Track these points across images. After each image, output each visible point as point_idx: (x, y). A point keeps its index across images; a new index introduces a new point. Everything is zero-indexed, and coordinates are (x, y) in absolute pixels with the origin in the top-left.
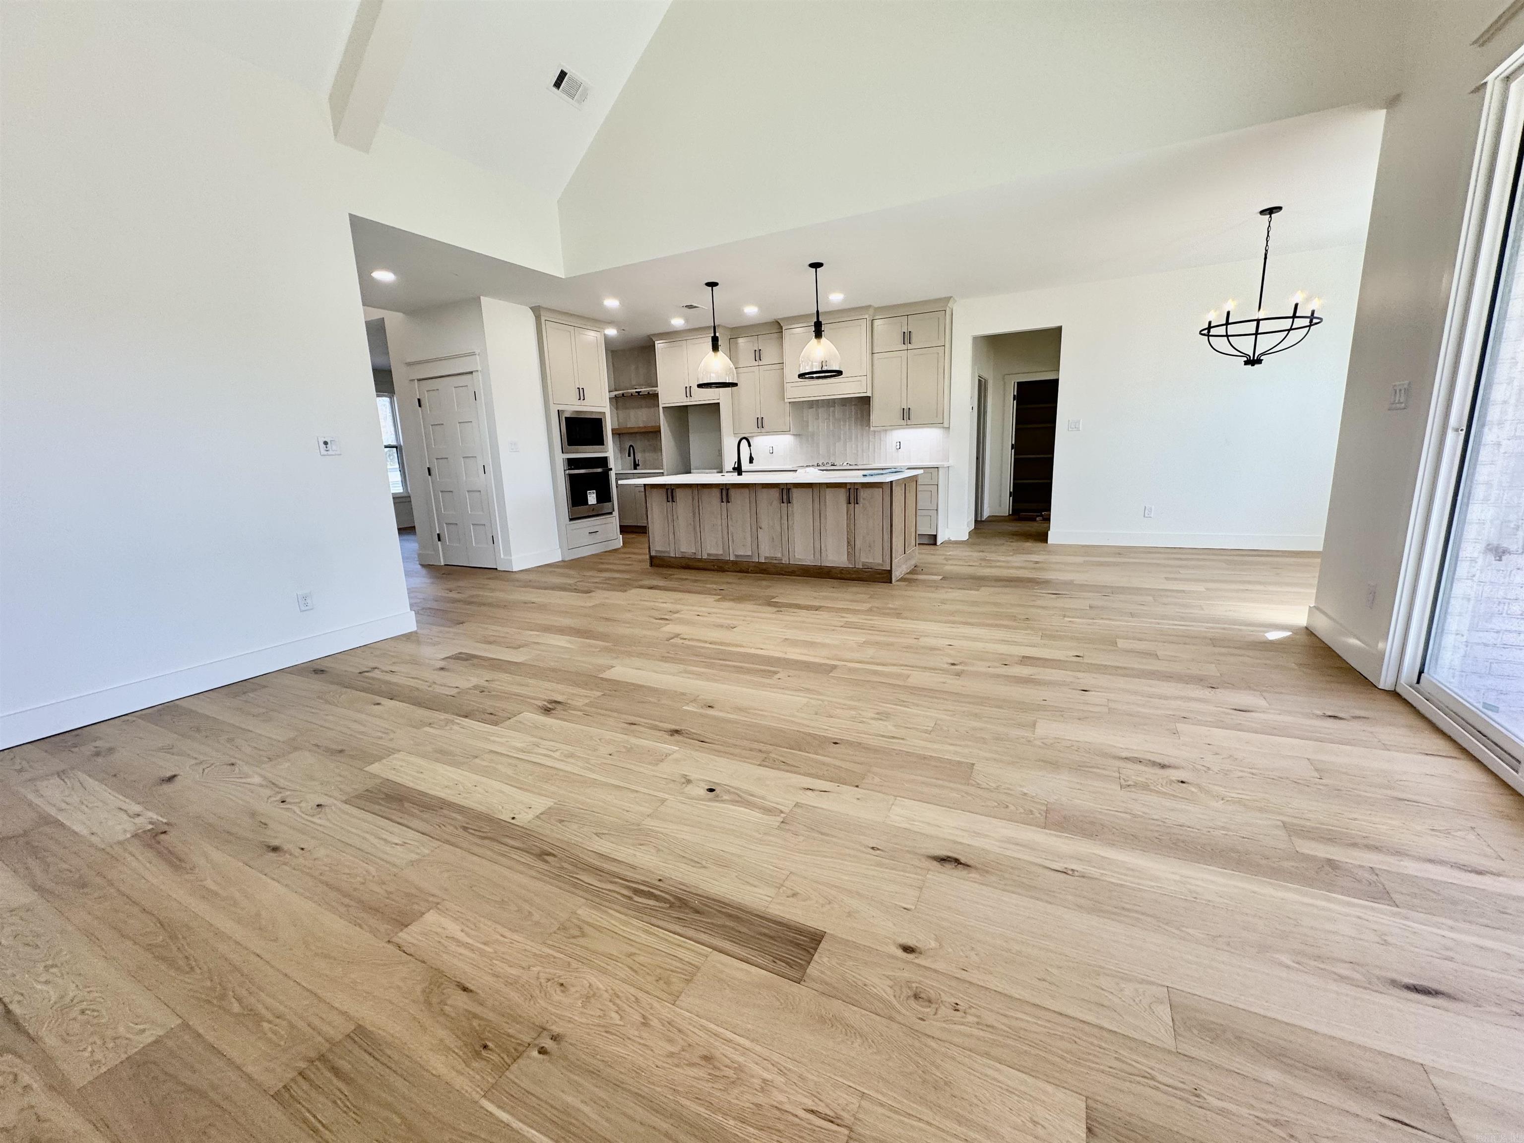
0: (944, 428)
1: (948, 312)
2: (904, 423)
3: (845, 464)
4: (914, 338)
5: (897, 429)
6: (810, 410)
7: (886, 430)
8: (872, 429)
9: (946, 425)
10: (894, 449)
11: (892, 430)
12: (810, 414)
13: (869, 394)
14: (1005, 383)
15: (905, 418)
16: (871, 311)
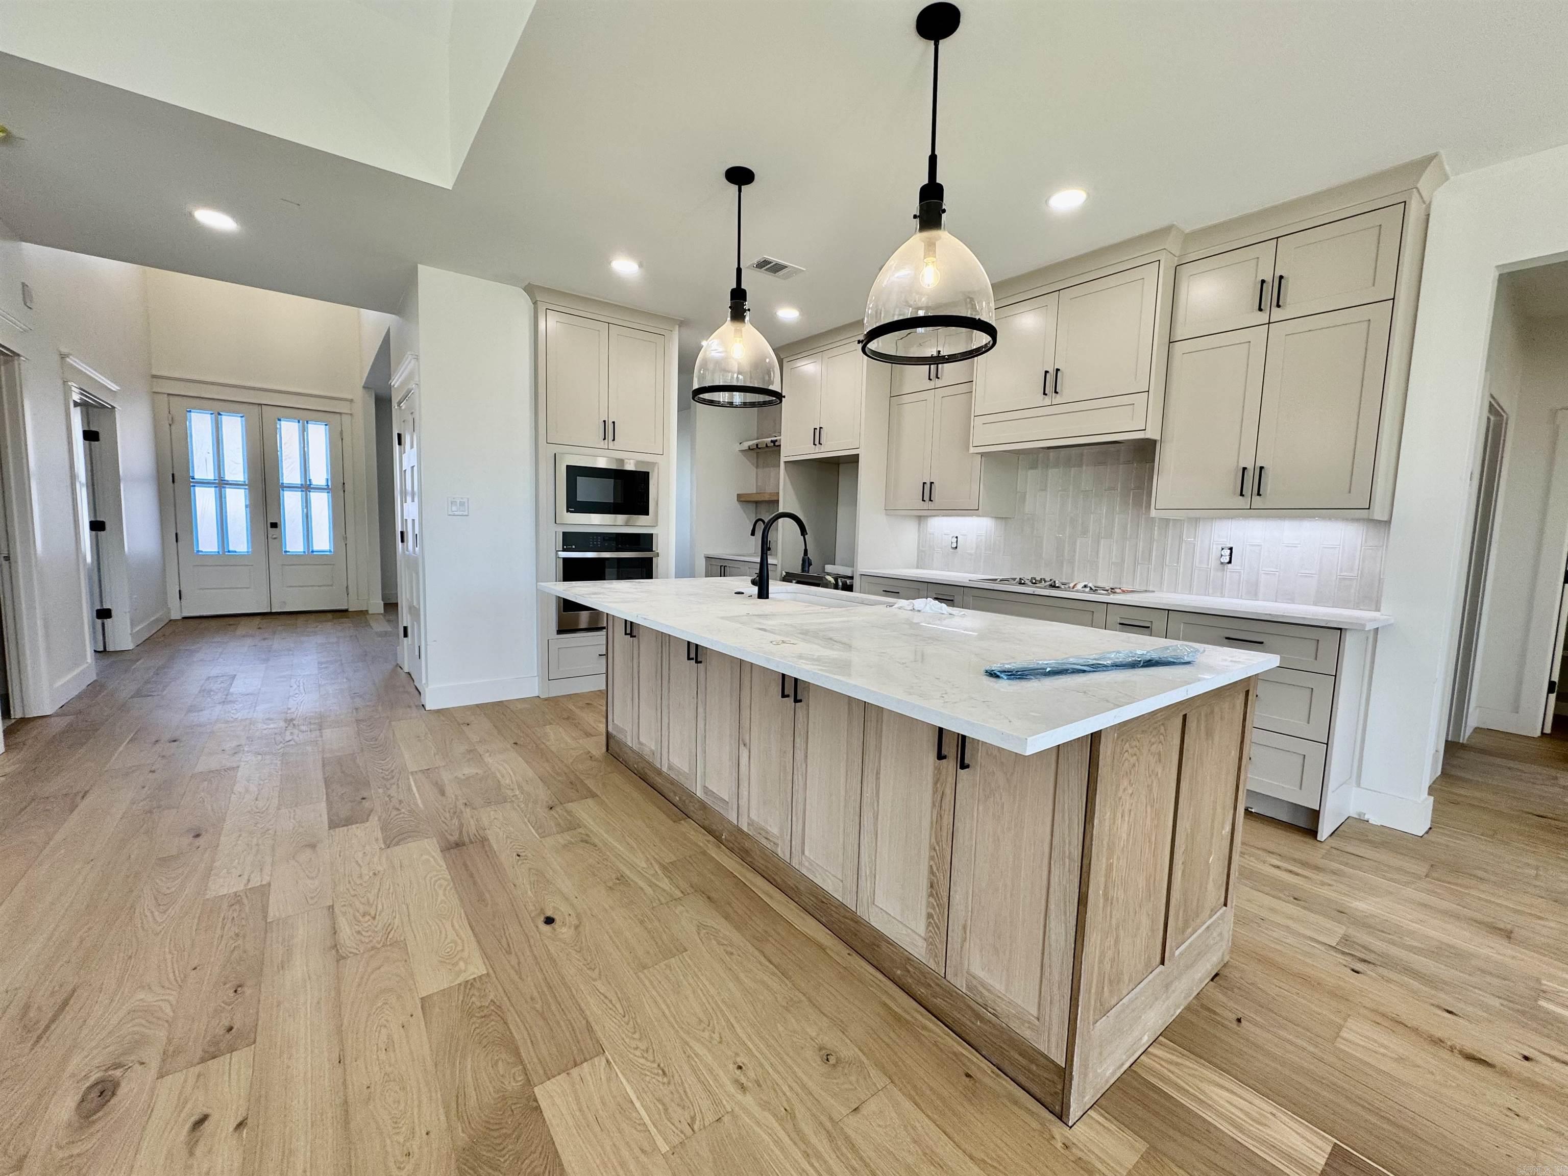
0: (1371, 521)
1: (1415, 211)
2: (1242, 502)
3: (1079, 587)
4: (1291, 292)
5: (1221, 518)
6: (1030, 472)
7: (1197, 520)
8: (1153, 513)
9: (1379, 513)
10: (1214, 563)
11: (1212, 519)
12: (1029, 478)
13: (1152, 433)
14: (1556, 434)
15: (1247, 490)
16: (1173, 245)
